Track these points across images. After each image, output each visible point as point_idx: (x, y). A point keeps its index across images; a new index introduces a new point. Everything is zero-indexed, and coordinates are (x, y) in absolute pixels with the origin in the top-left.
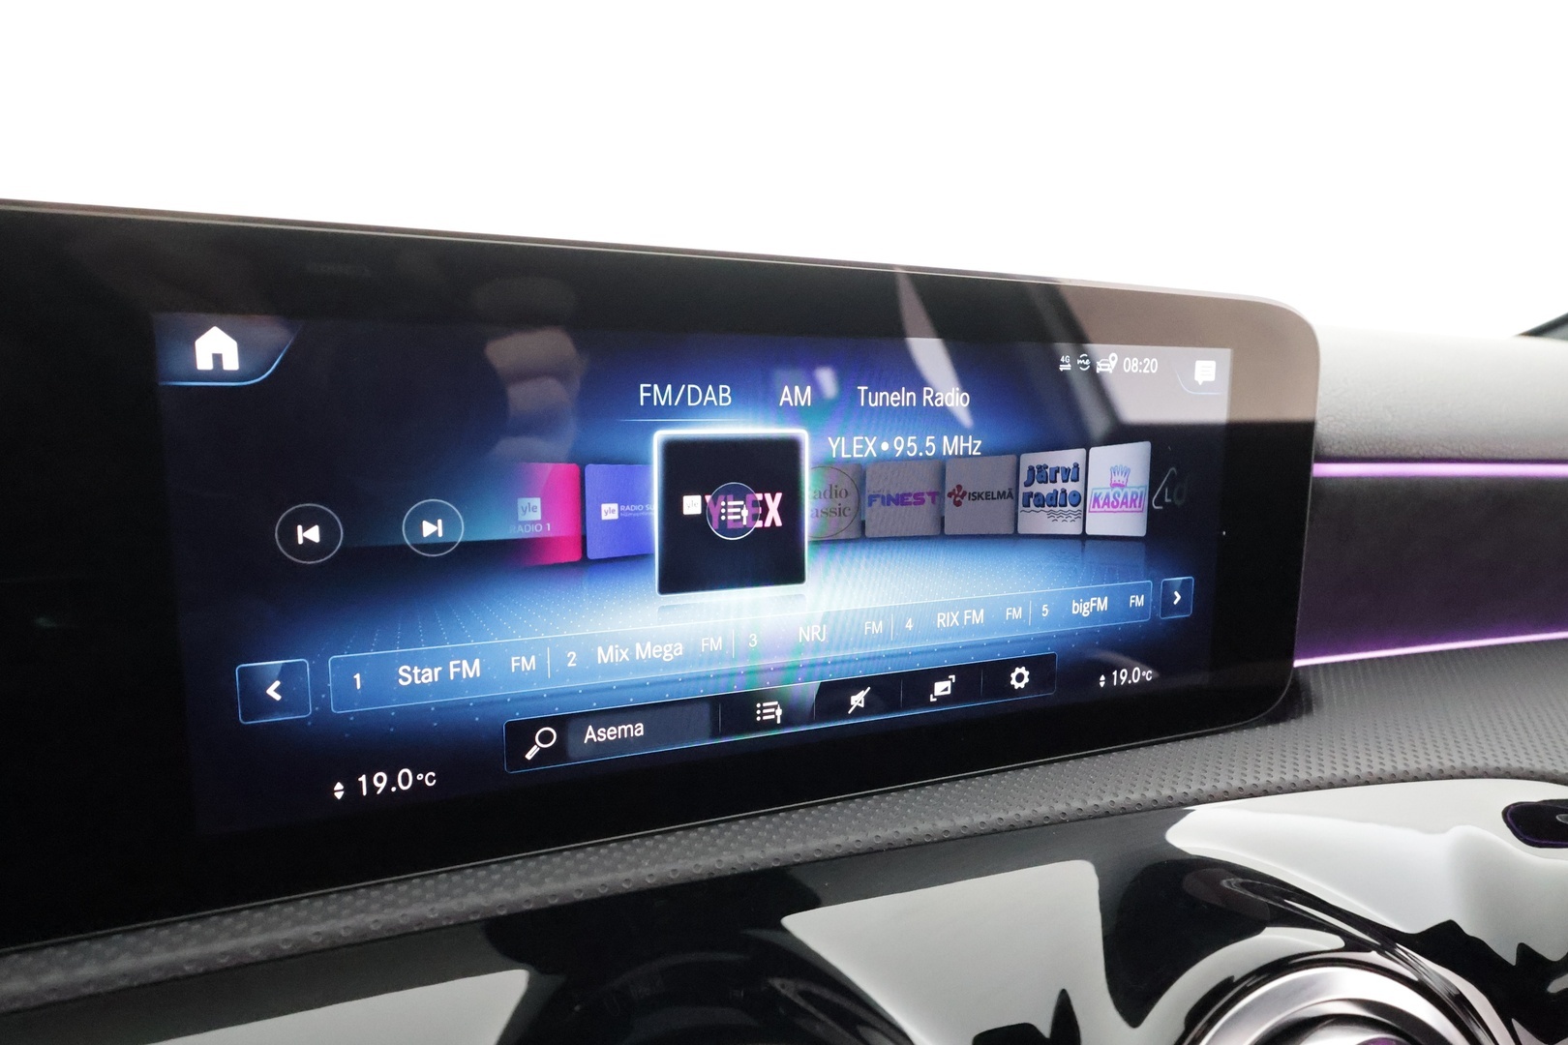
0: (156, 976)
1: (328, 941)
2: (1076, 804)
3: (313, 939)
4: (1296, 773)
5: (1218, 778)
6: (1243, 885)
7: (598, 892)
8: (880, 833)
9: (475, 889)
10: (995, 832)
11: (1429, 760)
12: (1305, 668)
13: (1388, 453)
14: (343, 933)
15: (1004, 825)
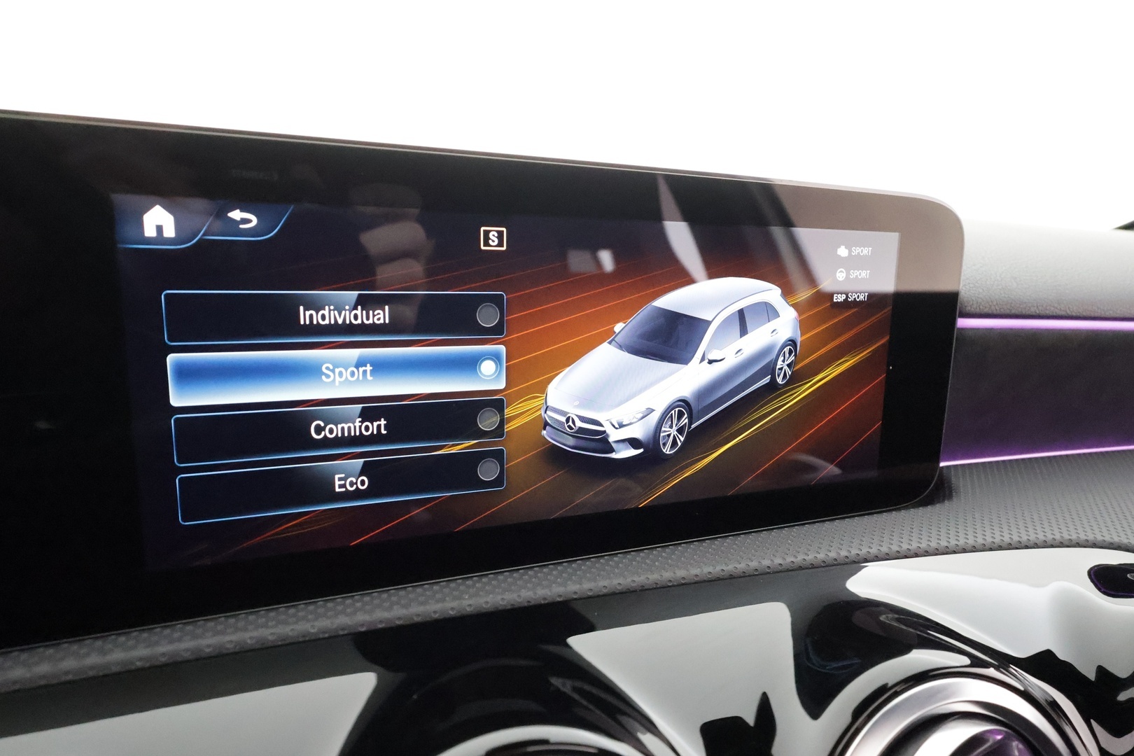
0: (115, 669)
1: (237, 647)
2: (778, 561)
3: (228, 646)
4: (939, 542)
5: (881, 544)
6: (898, 620)
7: (413, 619)
8: (636, 579)
9: (343, 612)
10: (719, 579)
11: (1036, 534)
12: (948, 467)
13: (1013, 312)
14: (249, 641)
15: (726, 574)
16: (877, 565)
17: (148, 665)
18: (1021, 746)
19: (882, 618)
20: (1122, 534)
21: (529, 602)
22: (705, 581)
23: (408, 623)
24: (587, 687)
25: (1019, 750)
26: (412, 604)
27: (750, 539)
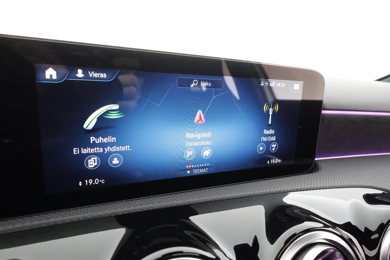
0: (35, 227)
1: (77, 220)
2: (261, 191)
3: (74, 219)
4: (314, 185)
5: (295, 186)
6: (300, 212)
8: (213, 197)
11: (346, 183)
13: (340, 108)
14: (81, 218)
15: (243, 196)
16: (294, 193)
17: (46, 226)
18: (339, 254)
19: (295, 211)
20: (374, 183)
22: (236, 198)
24: (196, 234)
25: (339, 255)
26: (137, 205)
27: (251, 184)
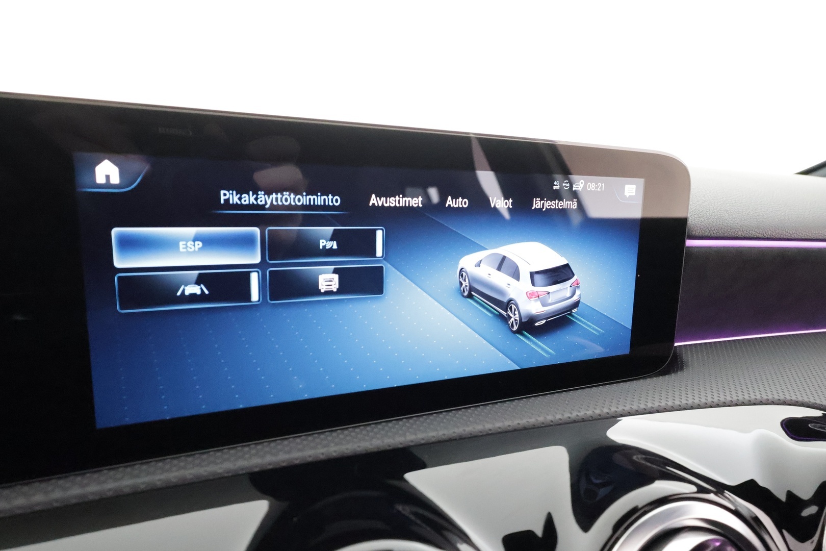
0: (73, 501)
1: (164, 484)
2: (559, 416)
3: (158, 483)
4: (674, 401)
5: (633, 403)
6: (646, 459)
10: (516, 430)
11: (743, 395)
12: (680, 347)
14: (172, 480)
15: (521, 426)
16: (630, 419)
17: (97, 498)
18: (733, 550)
19: (635, 458)
21: (390, 446)
22: (506, 432)
23: (303, 462)
24: (421, 511)
26: (292, 450)
